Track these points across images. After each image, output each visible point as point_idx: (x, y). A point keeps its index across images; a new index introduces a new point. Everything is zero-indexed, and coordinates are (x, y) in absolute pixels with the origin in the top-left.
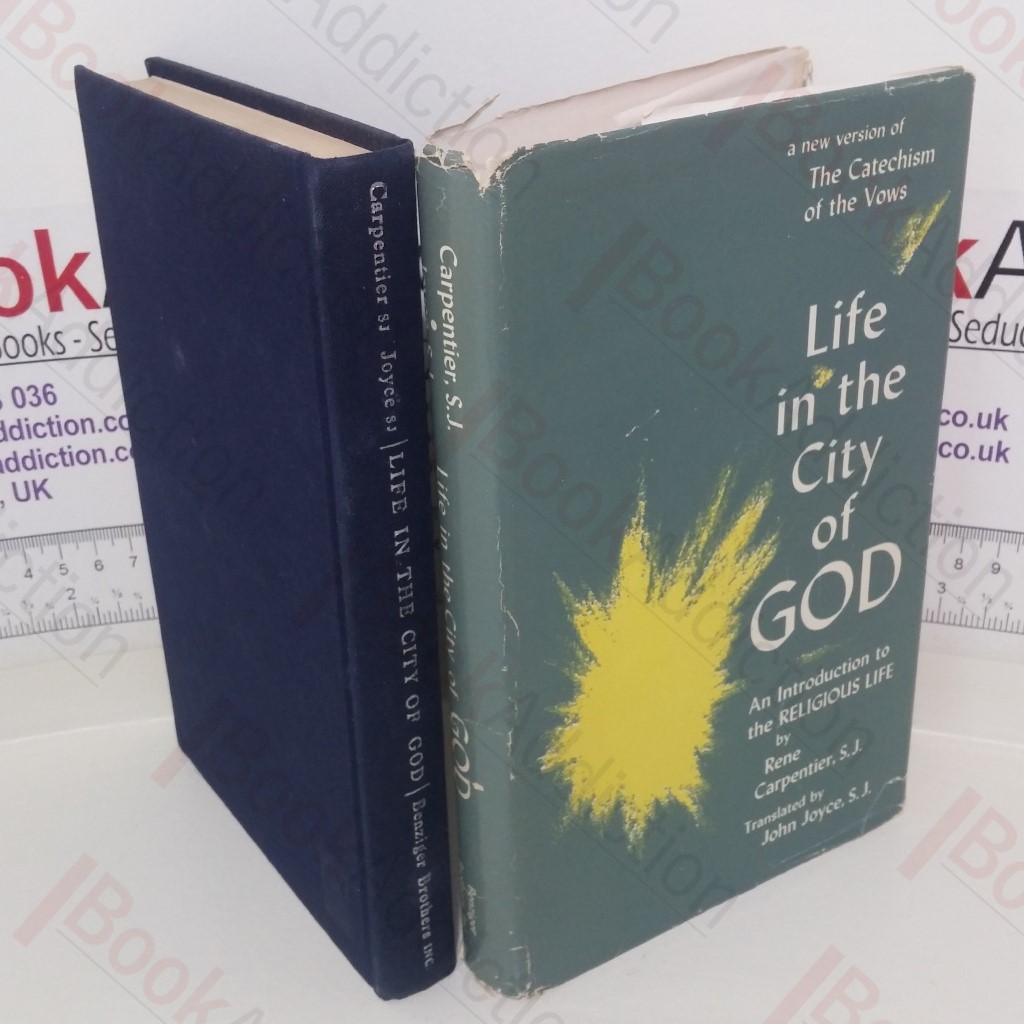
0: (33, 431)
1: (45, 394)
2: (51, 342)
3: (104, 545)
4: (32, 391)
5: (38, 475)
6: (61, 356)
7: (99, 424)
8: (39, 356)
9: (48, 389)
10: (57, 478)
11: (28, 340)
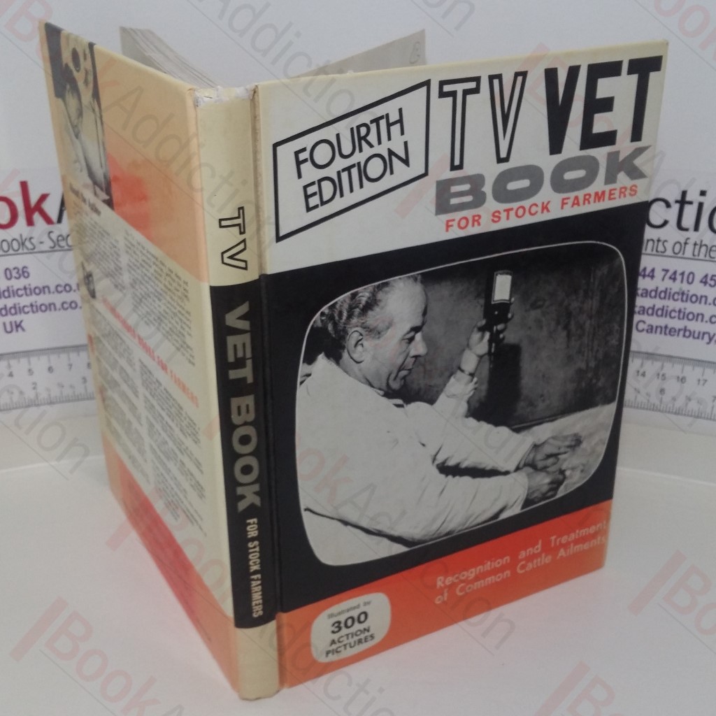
0: (15, 293)
1: (23, 272)
2: (27, 244)
3: (53, 357)
4: (16, 271)
5: (18, 318)
6: (32, 251)
7: (52, 289)
8: (20, 251)
9: (25, 270)
10: (28, 320)
11: (15, 242)
